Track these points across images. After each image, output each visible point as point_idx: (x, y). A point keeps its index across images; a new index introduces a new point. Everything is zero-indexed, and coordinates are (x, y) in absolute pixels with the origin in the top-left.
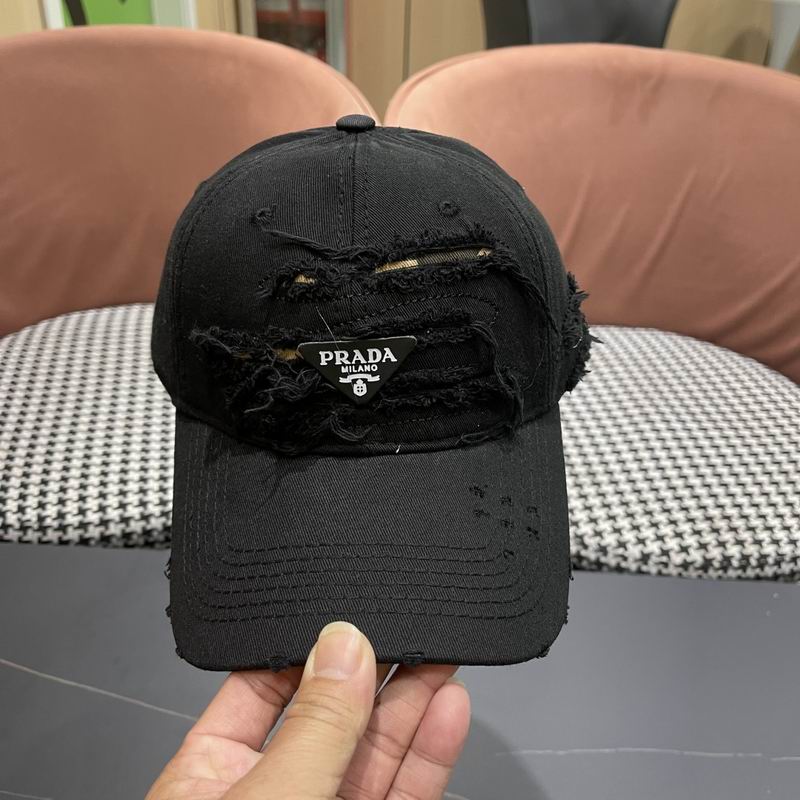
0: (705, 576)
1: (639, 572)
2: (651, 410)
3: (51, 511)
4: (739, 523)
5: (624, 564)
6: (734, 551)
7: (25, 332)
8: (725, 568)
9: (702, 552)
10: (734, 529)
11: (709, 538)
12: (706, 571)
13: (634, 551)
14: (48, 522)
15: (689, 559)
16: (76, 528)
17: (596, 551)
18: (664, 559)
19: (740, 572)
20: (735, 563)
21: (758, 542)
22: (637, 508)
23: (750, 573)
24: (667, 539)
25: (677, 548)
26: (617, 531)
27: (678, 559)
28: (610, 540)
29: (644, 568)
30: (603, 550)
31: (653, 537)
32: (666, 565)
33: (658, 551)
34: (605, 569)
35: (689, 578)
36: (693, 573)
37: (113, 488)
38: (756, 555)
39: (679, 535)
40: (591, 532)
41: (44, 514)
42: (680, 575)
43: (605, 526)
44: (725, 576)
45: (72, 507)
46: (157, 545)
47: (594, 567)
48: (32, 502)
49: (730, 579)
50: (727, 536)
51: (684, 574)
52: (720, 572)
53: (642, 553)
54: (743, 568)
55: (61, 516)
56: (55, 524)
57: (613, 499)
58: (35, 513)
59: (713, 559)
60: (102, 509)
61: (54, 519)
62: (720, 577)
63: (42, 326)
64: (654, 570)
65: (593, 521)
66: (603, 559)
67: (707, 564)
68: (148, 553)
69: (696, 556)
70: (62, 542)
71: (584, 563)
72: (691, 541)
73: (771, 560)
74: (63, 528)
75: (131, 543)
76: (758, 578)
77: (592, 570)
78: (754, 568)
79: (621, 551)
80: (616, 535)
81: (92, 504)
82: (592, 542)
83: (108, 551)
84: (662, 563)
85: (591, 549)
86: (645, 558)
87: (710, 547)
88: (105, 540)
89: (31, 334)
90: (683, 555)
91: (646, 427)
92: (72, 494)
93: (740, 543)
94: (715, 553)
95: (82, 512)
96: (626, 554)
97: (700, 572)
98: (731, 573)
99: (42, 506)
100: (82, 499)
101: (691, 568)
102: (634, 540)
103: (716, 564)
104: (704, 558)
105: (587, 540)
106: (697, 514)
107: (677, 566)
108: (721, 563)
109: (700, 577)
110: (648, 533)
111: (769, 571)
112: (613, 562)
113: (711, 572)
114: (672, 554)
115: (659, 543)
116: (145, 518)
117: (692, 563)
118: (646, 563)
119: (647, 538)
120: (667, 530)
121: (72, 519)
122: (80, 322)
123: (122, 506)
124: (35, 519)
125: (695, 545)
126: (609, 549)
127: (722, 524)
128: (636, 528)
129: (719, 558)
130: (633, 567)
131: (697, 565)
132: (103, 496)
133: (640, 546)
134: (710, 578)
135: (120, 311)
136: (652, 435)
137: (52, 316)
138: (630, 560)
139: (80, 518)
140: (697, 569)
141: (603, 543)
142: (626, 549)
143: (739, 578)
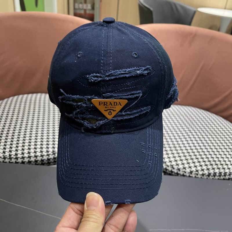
0: (208, 178)
1: (189, 176)
2: (191, 129)
3: (13, 153)
4: (218, 163)
5: (185, 174)
6: (217, 171)
7: (6, 100)
8: (214, 176)
9: (208, 171)
10: (217, 165)
11: (210, 167)
12: (209, 177)
13: (188, 170)
14: (12, 156)
15: (204, 173)
16: (21, 158)
17: (177, 170)
18: (197, 173)
19: (219, 177)
20: (217, 174)
21: (224, 169)
22: (188, 158)
23: (222, 178)
24: (197, 167)
25: (200, 170)
26: (183, 164)
27: (201, 173)
28: (181, 167)
29: (191, 175)
30: (179, 170)
31: (193, 166)
32: (197, 174)
33: (195, 170)
34: (179, 175)
35: (204, 178)
36: (205, 177)
37: (32, 147)
38: (223, 172)
39: (201, 166)
40: (175, 164)
41: (11, 154)
42: (201, 177)
43: (179, 162)
44: (214, 178)
45: (20, 152)
46: (45, 164)
47: (176, 175)
48: (7, 150)
49: (216, 179)
50: (215, 167)
51: (203, 177)
52: (213, 177)
53: (190, 171)
54: (220, 176)
55: (16, 154)
56: (15, 157)
57: (182, 155)
58: (8, 153)
59: (211, 173)
60: (29, 153)
61: (14, 156)
62: (213, 179)
63: (11, 98)
64: (194, 176)
65: (176, 161)
66: (179, 172)
67: (209, 175)
68: (42, 166)
69: (206, 172)
70: (16, 163)
71: (173, 173)
72: (204, 167)
73: (228, 174)
74: (17, 158)
75: (37, 163)
76: (224, 179)
77: (175, 175)
78: (223, 176)
79: (184, 170)
80: (183, 165)
81: (26, 151)
82: (176, 167)
83: (30, 166)
84: (196, 174)
85: (175, 169)
86: (191, 172)
87: (210, 170)
88: (29, 162)
89: (7, 100)
90: (202, 172)
91: (190, 134)
92: (20, 148)
93: (219, 168)
94: (212, 171)
95: (23, 154)
96: (186, 171)
97: (207, 177)
98: (216, 177)
99: (10, 151)
100: (23, 150)
101: (205, 176)
102: (188, 167)
103: (212, 175)
104: (208, 173)
105: (174, 167)
106: (206, 160)
107: (201, 175)
108: (213, 174)
109: (207, 178)
110: (192, 165)
111: (227, 177)
112: (182, 173)
113: (210, 177)
114: (199, 171)
115: (195, 168)
116: (42, 156)
117: (205, 174)
118: (191, 174)
119: (192, 166)
120: (197, 164)
121: (20, 156)
122: (22, 98)
123: (35, 152)
124: (8, 155)
125: (206, 169)
126: (181, 169)
127: (213, 163)
128: (188, 163)
129: (213, 173)
130: (188, 175)
131: (207, 175)
132: (29, 149)
133: (190, 169)
134: (210, 179)
135: (34, 95)
136: (192, 137)
137: (14, 95)
138: (187, 173)
139: (22, 155)
140: (206, 176)
141: (179, 167)
142: (186, 169)
143: (218, 179)
